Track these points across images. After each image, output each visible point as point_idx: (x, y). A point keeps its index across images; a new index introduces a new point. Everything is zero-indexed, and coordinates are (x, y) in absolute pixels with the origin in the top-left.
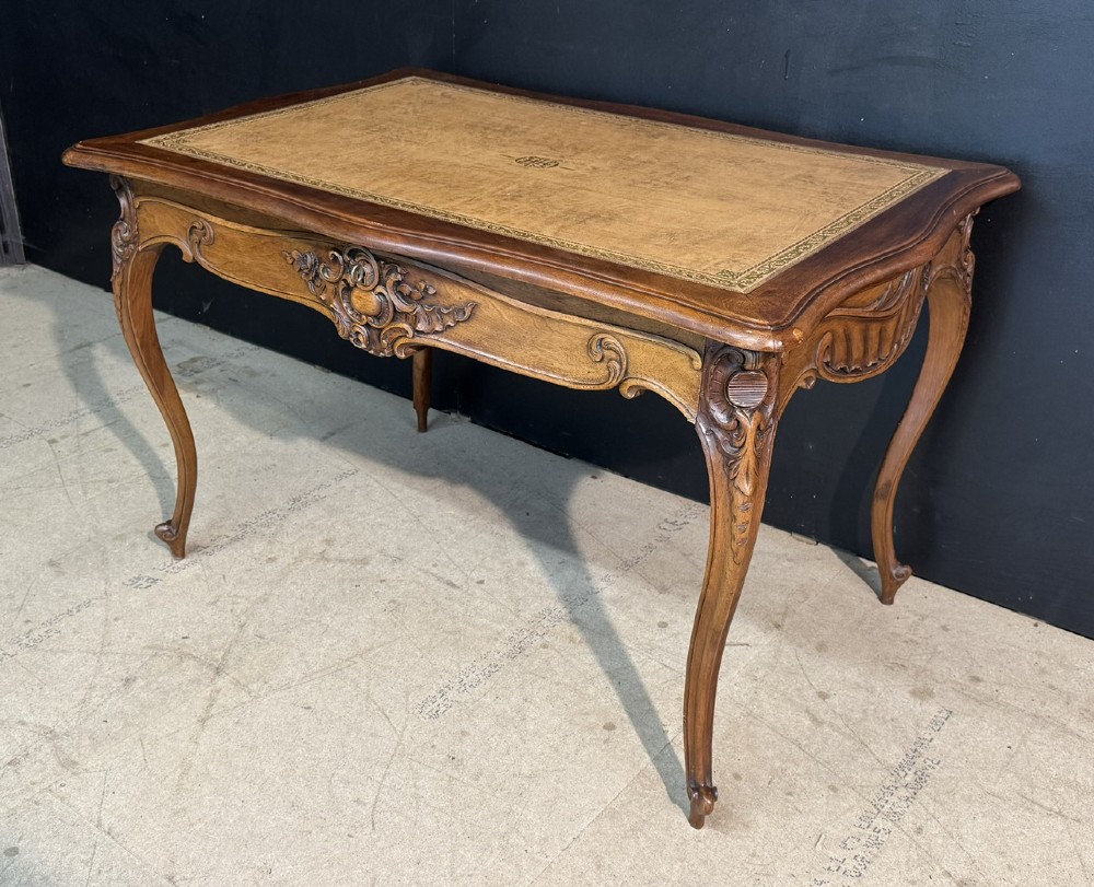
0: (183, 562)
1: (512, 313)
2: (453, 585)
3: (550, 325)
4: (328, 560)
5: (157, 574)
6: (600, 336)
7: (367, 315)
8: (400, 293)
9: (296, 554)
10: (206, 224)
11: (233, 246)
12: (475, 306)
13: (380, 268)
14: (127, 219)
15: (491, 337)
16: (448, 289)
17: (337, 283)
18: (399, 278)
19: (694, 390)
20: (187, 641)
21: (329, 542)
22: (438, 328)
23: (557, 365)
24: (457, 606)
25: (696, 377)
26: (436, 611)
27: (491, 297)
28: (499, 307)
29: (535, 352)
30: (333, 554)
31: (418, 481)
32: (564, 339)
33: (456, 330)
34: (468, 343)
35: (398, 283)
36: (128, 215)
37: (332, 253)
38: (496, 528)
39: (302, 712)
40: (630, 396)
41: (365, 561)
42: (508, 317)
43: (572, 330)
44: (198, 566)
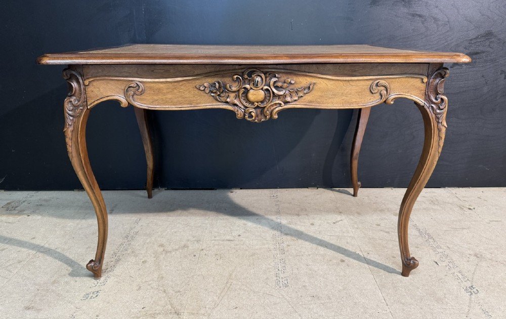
0: (102, 279)
1: (332, 82)
2: (231, 240)
3: (351, 83)
4: (170, 252)
5: (97, 289)
6: (377, 81)
7: (257, 102)
8: (276, 87)
9: (153, 255)
10: (138, 83)
11: (159, 91)
12: (315, 84)
13: (266, 78)
14: (76, 94)
15: (322, 96)
16: (301, 80)
17: (239, 91)
18: (276, 79)
19: (423, 92)
20: (146, 309)
21: (162, 245)
22: (296, 98)
23: (354, 100)
24: (242, 246)
25: (423, 86)
26: (237, 251)
27: (322, 78)
28: (325, 81)
29: (343, 98)
30: (170, 249)
31: (171, 214)
32: (357, 88)
33: (304, 98)
34: (311, 102)
35: (275, 82)
36: (78, 91)
37: (236, 76)
38: (220, 217)
39: (236, 311)
40: (392, 103)
41: (185, 246)
42: (330, 85)
43: (362, 83)
44: (112, 278)
